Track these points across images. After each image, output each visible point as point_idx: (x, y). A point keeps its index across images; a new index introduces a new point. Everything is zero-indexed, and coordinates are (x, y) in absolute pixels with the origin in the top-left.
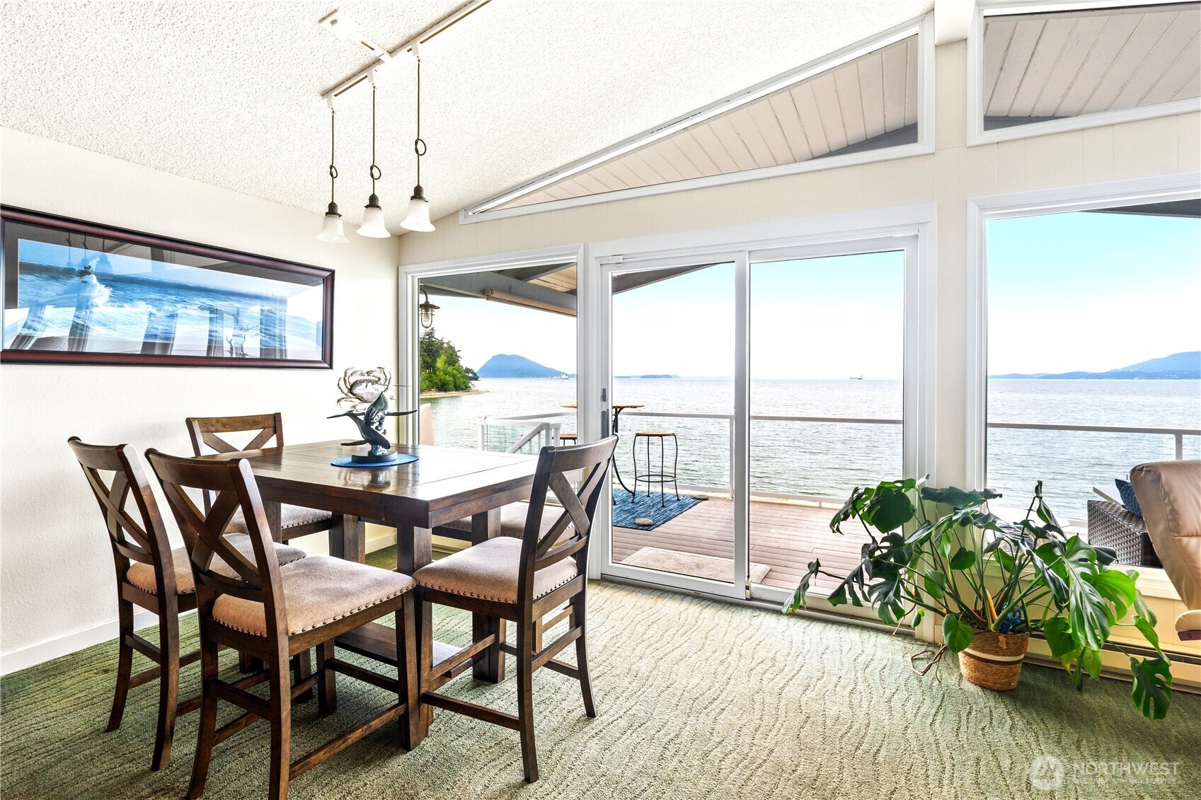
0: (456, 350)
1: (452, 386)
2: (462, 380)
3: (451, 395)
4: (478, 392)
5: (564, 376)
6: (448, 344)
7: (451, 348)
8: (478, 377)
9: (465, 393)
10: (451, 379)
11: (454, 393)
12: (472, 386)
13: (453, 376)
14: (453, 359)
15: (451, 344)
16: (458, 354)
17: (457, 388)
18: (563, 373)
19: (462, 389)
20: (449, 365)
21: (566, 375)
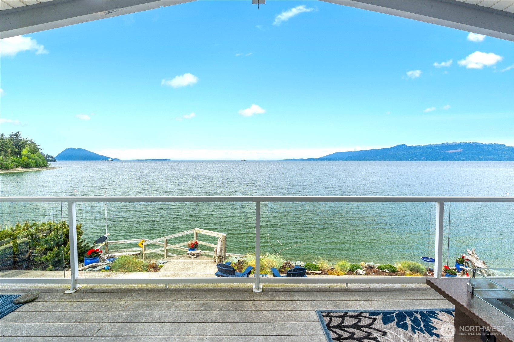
0: (37, 144)
1: (34, 165)
2: (41, 162)
3: (33, 170)
4: (53, 168)
5: (110, 160)
6: (31, 141)
7: (34, 144)
8: (56, 160)
9: (45, 169)
10: (34, 161)
11: (36, 169)
12: (49, 165)
13: (35, 159)
14: (34, 149)
15: (33, 141)
16: (39, 147)
17: (38, 166)
18: (109, 158)
19: (42, 167)
20: (32, 153)
21: (112, 159)
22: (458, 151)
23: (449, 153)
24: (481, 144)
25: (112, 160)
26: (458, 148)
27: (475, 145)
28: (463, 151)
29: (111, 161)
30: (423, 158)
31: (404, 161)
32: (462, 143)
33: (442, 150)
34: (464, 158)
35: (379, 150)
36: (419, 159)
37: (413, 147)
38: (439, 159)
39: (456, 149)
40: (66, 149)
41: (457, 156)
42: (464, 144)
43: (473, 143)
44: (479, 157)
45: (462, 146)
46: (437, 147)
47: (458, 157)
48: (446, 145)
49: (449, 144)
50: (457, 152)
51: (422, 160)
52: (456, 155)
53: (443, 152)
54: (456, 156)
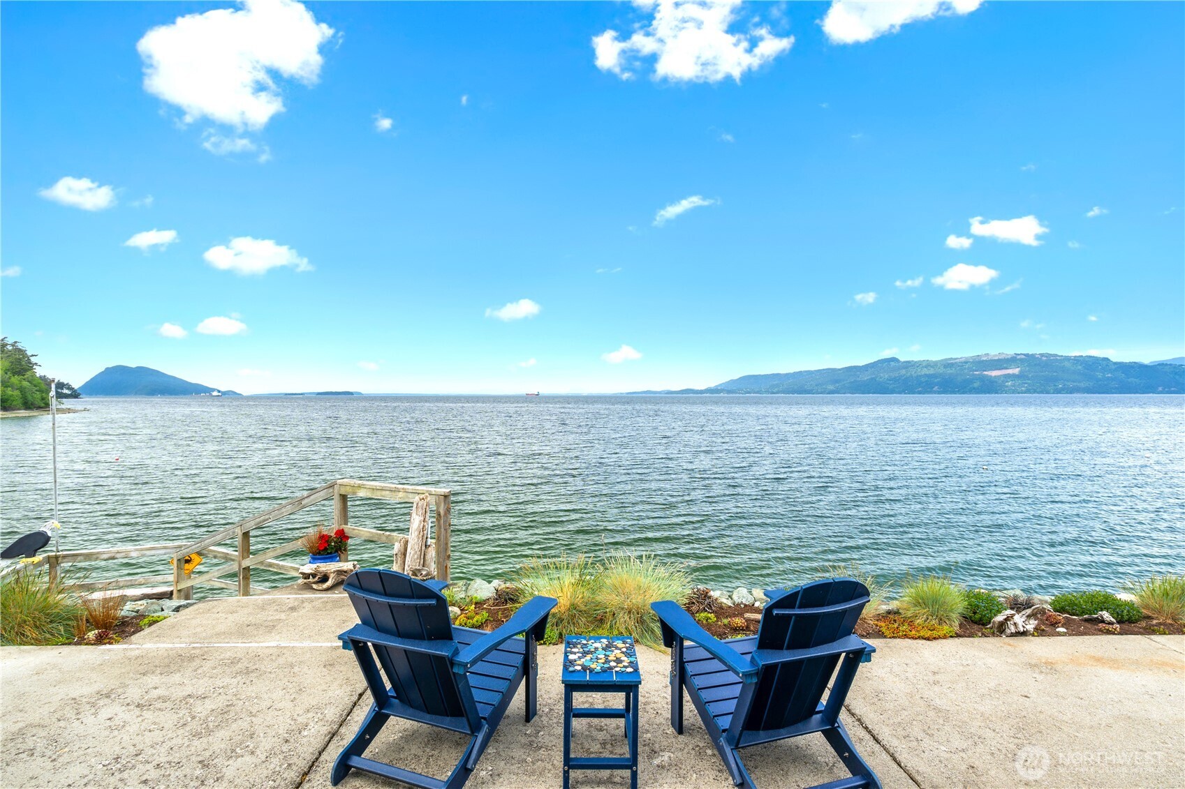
5: (215, 394)
6: (14, 344)
8: (79, 394)
13: (21, 389)
14: (21, 365)
15: (19, 346)
18: (214, 390)
20: (14, 374)
21: (219, 392)
22: (1010, 371)
23: (991, 376)
24: (1058, 358)
25: (220, 394)
26: (1011, 365)
27: (1045, 358)
28: (1020, 372)
29: (218, 396)
30: (937, 387)
31: (895, 395)
32: (1019, 355)
33: (976, 371)
34: (1023, 389)
35: (839, 370)
36: (929, 390)
37: (912, 363)
38: (971, 391)
39: (1006, 368)
40: (107, 369)
41: (1010, 383)
42: (1023, 357)
43: (1042, 355)
44: (1055, 385)
45: (1018, 362)
46: (966, 362)
47: (1011, 385)
48: (984, 359)
49: (990, 358)
50: (1009, 374)
51: (935, 392)
52: (1007, 382)
53: (979, 375)
54: (1007, 384)
